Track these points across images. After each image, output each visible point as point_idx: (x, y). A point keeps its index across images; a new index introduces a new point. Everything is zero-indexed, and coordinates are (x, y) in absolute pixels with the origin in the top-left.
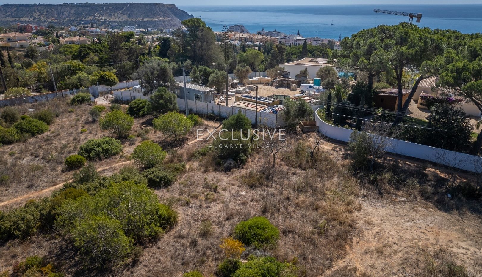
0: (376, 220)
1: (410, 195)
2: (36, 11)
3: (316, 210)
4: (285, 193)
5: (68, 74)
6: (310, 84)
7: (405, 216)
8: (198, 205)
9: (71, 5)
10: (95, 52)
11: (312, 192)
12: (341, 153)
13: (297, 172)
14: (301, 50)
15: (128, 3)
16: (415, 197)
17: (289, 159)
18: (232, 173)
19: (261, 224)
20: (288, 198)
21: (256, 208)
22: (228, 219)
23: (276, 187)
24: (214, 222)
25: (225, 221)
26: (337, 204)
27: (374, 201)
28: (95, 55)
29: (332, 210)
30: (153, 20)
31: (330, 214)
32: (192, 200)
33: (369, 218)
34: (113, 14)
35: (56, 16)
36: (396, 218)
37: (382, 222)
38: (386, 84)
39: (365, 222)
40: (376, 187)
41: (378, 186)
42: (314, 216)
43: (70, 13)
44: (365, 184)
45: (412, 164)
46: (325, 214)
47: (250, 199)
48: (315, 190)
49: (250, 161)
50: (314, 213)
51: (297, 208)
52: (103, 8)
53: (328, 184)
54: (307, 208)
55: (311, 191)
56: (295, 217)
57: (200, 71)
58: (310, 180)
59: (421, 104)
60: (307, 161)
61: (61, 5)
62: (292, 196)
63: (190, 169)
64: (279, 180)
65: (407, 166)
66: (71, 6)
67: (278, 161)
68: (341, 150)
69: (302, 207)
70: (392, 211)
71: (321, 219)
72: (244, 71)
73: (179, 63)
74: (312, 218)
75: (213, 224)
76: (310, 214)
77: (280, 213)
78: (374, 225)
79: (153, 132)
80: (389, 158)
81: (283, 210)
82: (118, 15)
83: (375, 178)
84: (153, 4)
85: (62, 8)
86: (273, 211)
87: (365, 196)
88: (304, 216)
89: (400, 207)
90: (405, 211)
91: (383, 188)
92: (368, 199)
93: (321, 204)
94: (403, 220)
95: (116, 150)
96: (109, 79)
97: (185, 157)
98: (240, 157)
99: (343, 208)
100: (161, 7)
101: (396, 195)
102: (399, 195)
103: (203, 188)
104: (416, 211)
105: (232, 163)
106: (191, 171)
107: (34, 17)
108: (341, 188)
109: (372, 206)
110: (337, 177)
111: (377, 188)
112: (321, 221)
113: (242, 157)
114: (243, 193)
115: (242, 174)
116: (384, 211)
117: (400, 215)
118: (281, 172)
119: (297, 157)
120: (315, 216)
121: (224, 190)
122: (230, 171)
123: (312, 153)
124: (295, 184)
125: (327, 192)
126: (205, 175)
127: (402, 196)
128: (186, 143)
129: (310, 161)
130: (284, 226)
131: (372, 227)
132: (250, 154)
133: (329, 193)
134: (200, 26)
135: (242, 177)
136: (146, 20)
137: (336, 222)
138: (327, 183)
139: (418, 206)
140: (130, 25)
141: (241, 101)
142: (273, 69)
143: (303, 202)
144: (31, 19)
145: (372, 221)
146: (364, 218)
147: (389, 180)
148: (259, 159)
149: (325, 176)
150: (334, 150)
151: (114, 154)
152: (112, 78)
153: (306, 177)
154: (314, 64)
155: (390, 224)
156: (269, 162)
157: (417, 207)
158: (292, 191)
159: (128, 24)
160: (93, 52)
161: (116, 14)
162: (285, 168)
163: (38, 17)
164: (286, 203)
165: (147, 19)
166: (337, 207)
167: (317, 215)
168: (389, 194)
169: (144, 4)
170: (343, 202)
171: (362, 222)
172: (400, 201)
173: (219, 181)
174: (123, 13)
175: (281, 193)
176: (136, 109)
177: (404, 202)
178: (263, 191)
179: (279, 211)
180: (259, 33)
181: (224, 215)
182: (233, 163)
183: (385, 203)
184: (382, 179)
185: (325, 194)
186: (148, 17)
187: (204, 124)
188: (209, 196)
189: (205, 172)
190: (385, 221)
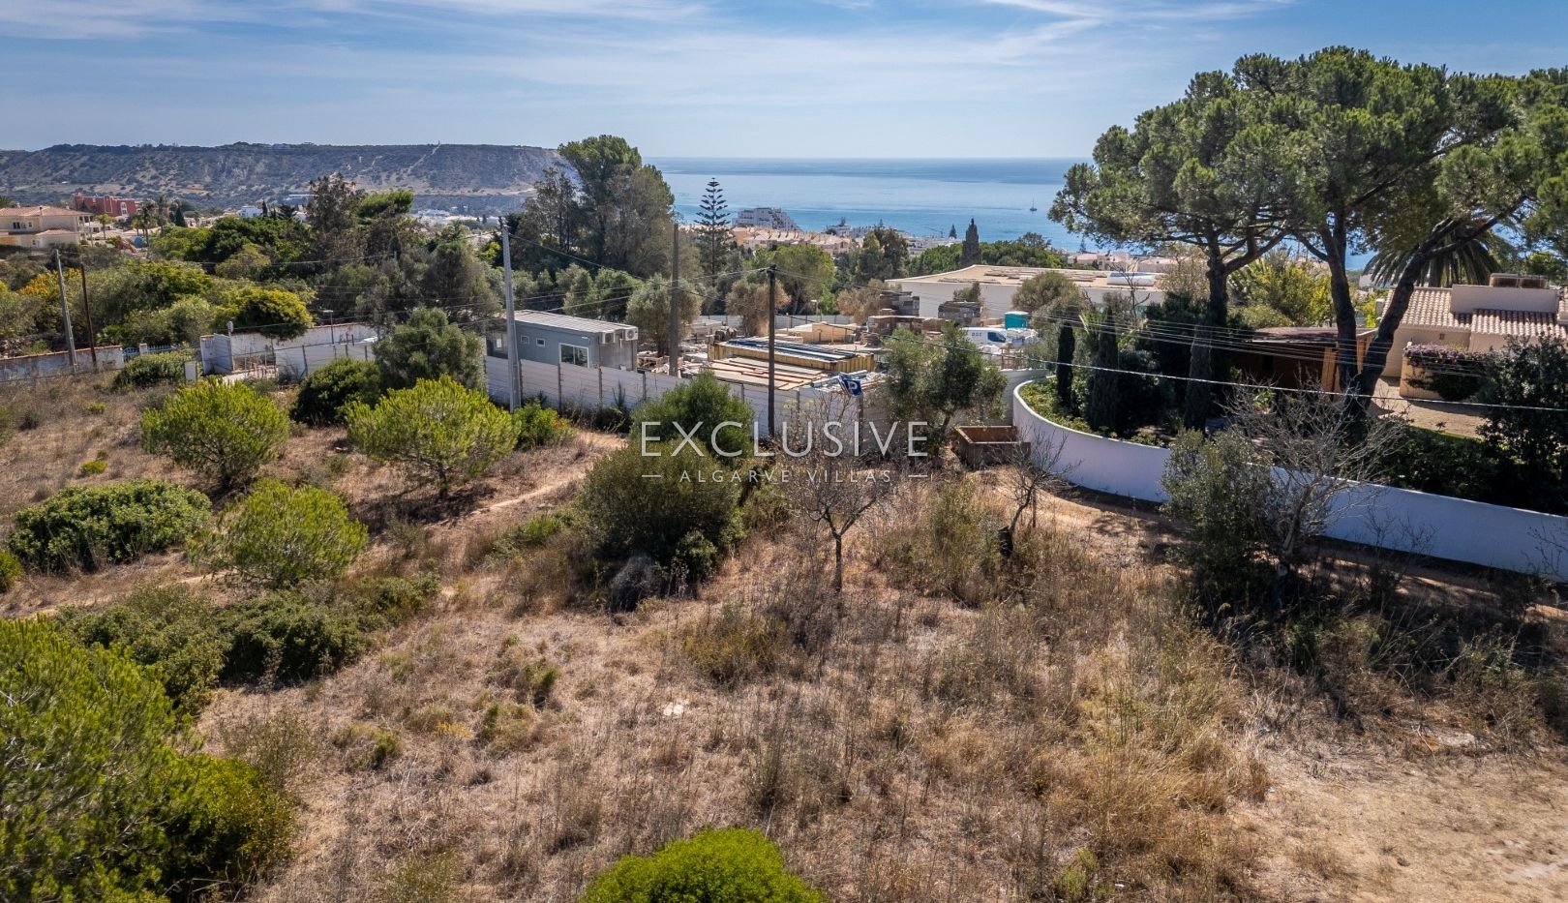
0: (1358, 852)
1: (1491, 721)
2: (147, 165)
3: (1039, 791)
4: (883, 707)
5: (143, 304)
6: (993, 329)
7: (1499, 826)
8: (430, 769)
9: (259, 150)
10: (263, 244)
11: (1015, 706)
12: (1134, 541)
13: (942, 613)
14: (960, 252)
15: (432, 146)
16: (1519, 732)
17: (907, 561)
18: (644, 620)
19: (728, 870)
20: (895, 735)
21: (730, 781)
22: (564, 843)
23: (839, 680)
24: (483, 858)
25: (551, 851)
26: (1143, 764)
27: (1323, 748)
28: (263, 252)
29: (1120, 792)
30: (505, 193)
31: (1110, 816)
32: (408, 743)
33: (1319, 839)
34: (384, 176)
35: (208, 179)
36: (1459, 840)
37: (1393, 862)
38: (1272, 312)
39: (1301, 859)
40: (1319, 680)
41: (1327, 678)
42: (1024, 823)
43: (251, 171)
44: (1262, 665)
45: (1454, 588)
46: (1082, 817)
47: (704, 737)
48: (1029, 692)
49: (735, 569)
50: (1029, 809)
51: (941, 783)
52: (355, 158)
53: (1086, 666)
54: (988, 785)
55: (1008, 697)
56: (929, 834)
57: (602, 285)
58: (1004, 648)
59: (1413, 382)
60: (987, 569)
61: (226, 149)
62: (917, 720)
63: (455, 599)
64: (858, 648)
65: (1433, 595)
66: (259, 152)
67: (856, 570)
68: (1129, 529)
69: (965, 780)
70: (1425, 801)
71: (1068, 845)
72: (760, 295)
73: (541, 275)
74: (1017, 836)
75: (481, 871)
76: (1008, 818)
77: (849, 811)
78: (1353, 876)
79: (364, 469)
80: (1343, 563)
81: (863, 791)
82: (398, 179)
83: (1307, 641)
84: (510, 149)
85: (228, 156)
86: (815, 798)
87: (1276, 726)
88: (976, 829)
89: (1460, 777)
90: (1493, 802)
91: (1351, 687)
92: (1291, 739)
93: (1058, 764)
94: (1498, 852)
95: (169, 531)
96: (277, 314)
97: (459, 556)
98: (683, 548)
99: (1177, 782)
100: (532, 157)
101: (1426, 723)
102: (1439, 723)
103: (489, 681)
104: (1546, 799)
105: (648, 571)
106: (459, 610)
107: (137, 181)
108: (1152, 685)
109: (1316, 774)
110: (1128, 638)
111: (1323, 689)
112: (1063, 857)
113: (696, 545)
114: (675, 709)
115: (684, 620)
116: (1387, 801)
117: (1476, 825)
118: (868, 612)
119: (942, 550)
120: (1034, 829)
121: (587, 693)
122: (632, 608)
123: (1007, 535)
124: (929, 669)
125: (1085, 705)
126: (517, 629)
127: (1453, 724)
128: (481, 506)
129: (998, 567)
130: (861, 882)
131: (1344, 889)
132: (736, 542)
133: (1096, 711)
134: (621, 161)
135: (687, 632)
136: (485, 194)
137: (1149, 858)
138: (1081, 661)
139: (1546, 775)
140: (433, 206)
141: (727, 361)
142: (863, 289)
143: (970, 754)
144: (128, 188)
145: (1334, 856)
146: (1291, 840)
147: (1374, 649)
148: (774, 561)
149: (1070, 633)
150: (1101, 531)
151: (160, 548)
152: (290, 311)
153: (985, 633)
154: (1003, 281)
155: (1437, 875)
156: (816, 573)
157: (1542, 781)
158: (913, 697)
159: (429, 203)
160: (257, 241)
161: (394, 177)
162: (888, 599)
163: (152, 182)
164: (885, 754)
165: (488, 191)
166: (1143, 777)
167: (1042, 821)
168: (1387, 713)
169: (483, 148)
170: (1173, 750)
171: (1281, 860)
172: (1448, 751)
173: (570, 651)
174: (416, 174)
175: (862, 710)
176: (325, 394)
177: (1474, 754)
178: (773, 696)
179: (844, 798)
180: (832, 232)
181: (549, 818)
182: (651, 570)
183: (1380, 759)
184: (1335, 646)
185: (1073, 717)
186: (493, 185)
187: (575, 441)
188: (499, 719)
189: (518, 613)
190: (1406, 857)
